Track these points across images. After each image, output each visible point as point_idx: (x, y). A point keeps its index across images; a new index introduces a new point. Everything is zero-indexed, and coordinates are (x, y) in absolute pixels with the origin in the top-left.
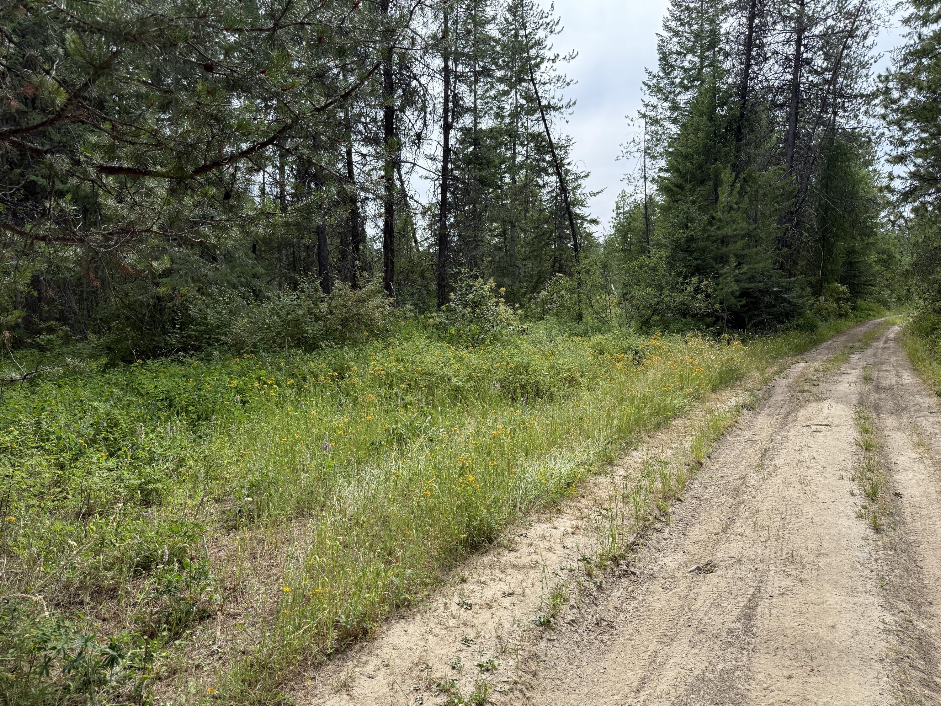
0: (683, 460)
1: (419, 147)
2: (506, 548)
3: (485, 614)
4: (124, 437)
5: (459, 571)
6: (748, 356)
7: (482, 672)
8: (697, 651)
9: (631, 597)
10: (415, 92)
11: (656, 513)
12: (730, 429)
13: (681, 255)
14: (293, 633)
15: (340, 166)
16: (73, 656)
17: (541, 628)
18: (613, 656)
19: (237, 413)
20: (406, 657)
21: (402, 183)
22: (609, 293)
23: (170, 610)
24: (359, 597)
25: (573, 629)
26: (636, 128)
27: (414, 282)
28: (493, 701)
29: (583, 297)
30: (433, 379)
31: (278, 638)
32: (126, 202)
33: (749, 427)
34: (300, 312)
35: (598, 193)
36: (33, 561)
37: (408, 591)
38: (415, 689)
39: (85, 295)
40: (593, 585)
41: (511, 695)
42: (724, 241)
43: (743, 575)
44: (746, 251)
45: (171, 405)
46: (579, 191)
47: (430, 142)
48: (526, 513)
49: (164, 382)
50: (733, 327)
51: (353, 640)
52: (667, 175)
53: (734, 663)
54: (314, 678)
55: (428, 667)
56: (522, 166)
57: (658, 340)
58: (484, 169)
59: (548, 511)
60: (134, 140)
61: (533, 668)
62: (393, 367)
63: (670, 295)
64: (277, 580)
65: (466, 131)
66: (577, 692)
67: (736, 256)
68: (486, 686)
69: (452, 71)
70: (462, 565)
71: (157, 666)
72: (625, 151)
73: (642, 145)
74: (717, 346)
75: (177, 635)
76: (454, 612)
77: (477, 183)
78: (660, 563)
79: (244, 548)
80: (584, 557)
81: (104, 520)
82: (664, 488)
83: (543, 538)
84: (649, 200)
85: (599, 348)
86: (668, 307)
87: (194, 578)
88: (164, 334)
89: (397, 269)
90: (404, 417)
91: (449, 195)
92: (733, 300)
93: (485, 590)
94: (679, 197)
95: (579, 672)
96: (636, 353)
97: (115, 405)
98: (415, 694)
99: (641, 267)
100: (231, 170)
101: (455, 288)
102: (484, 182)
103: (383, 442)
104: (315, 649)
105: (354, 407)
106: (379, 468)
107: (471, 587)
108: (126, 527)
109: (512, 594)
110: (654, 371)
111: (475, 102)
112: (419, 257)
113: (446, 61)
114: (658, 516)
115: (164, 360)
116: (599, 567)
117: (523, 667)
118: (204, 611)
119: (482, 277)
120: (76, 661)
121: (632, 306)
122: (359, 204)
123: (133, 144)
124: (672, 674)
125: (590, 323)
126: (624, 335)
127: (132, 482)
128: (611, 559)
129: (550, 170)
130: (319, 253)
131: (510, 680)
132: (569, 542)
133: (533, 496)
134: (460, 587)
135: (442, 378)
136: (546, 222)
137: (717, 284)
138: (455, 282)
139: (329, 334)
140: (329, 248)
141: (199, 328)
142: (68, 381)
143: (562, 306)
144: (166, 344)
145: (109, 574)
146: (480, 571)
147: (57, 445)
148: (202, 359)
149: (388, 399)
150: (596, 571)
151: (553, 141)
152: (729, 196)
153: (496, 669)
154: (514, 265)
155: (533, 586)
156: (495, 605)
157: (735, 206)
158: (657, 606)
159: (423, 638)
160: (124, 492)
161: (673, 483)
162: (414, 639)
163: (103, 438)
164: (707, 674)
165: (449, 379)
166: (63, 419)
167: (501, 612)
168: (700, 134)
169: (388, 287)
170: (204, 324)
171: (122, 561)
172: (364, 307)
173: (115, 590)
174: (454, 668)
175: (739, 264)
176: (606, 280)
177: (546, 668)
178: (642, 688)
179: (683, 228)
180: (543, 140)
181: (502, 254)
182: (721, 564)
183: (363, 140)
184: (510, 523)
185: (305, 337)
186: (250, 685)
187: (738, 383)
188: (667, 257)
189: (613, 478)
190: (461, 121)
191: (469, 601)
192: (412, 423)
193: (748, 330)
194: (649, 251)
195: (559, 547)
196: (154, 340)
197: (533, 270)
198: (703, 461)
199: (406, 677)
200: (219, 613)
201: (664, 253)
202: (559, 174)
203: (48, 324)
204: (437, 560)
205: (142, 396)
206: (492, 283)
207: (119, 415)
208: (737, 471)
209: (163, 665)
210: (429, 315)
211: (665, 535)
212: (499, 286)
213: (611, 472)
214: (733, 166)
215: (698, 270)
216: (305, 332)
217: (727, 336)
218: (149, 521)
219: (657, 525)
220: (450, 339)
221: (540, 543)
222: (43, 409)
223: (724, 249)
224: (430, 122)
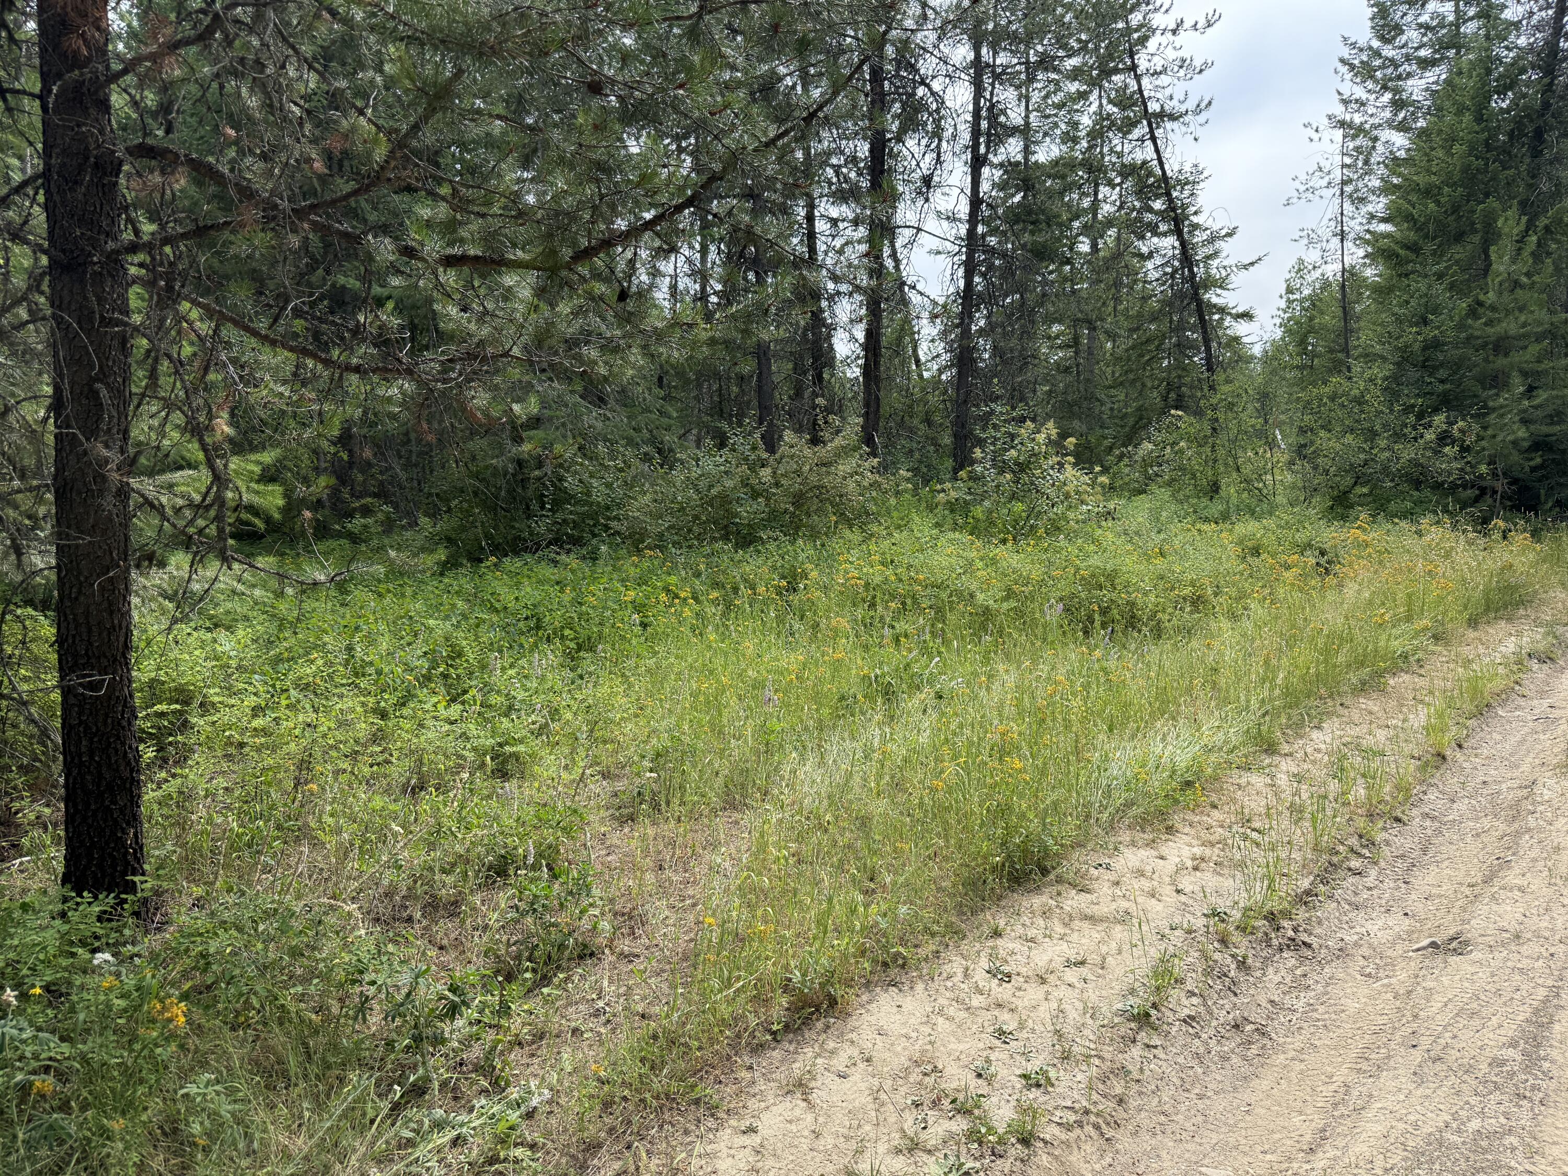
0: (1408, 749)
1: (927, 200)
2: (1073, 886)
3: (1034, 993)
4: (471, 673)
5: (989, 917)
6: (1544, 561)
7: (1029, 1087)
8: (1428, 1092)
9: (1300, 985)
10: (921, 106)
11: (1353, 841)
12: (1504, 696)
13: (1413, 374)
14: (720, 991)
15: (795, 241)
16: (399, 998)
17: (1133, 1025)
18: (1265, 1084)
19: (634, 642)
20: (899, 1049)
21: (897, 262)
22: (1272, 444)
23: (535, 940)
24: (823, 942)
25: (1191, 1030)
26: (1325, 145)
27: (913, 431)
28: (1048, 1137)
29: (1221, 452)
30: (944, 595)
31: (696, 998)
32: (472, 310)
33: (1542, 694)
34: (729, 483)
35: (1252, 264)
36: (344, 853)
37: (903, 942)
38: (914, 1102)
39: (414, 458)
40: (1229, 959)
41: (1078, 1131)
42: (1501, 346)
43: (1524, 964)
44: (1546, 365)
45: (538, 627)
46: (1215, 263)
47: (946, 190)
48: (1111, 828)
49: (529, 592)
50: (1515, 508)
51: (812, 1013)
52: (1384, 228)
53: (1503, 1120)
54: (751, 1068)
55: (935, 1069)
56: (1109, 222)
57: (1364, 530)
58: (1040, 230)
59: (1149, 829)
60: (484, 210)
61: (1118, 1090)
62: (876, 574)
63: (1388, 448)
64: (694, 905)
65: (1009, 166)
66: (1197, 1139)
67: (1525, 374)
68: (1035, 1112)
69: (988, 65)
70: (994, 908)
71: (516, 1025)
72: (1302, 188)
73: (1337, 175)
74: (1481, 542)
75: (545, 980)
76: (981, 984)
77: (1029, 255)
78: (1358, 929)
79: (646, 853)
80: (1214, 910)
81: (441, 798)
82: (1369, 798)
83: (1141, 873)
84: (1350, 275)
85: (1250, 544)
86: (1385, 470)
87: (571, 893)
88: (528, 518)
89: (885, 410)
90: (893, 657)
91: (977, 279)
92: (1516, 457)
93: (1034, 952)
94: (1410, 267)
95: (1201, 1105)
96: (1323, 553)
97: (457, 626)
98: (914, 1111)
99: (1332, 399)
100: (629, 254)
101: (985, 440)
102: (1042, 254)
103: (859, 696)
104: (753, 1021)
105: (813, 638)
106: (853, 738)
107: (1011, 946)
108: (472, 810)
109: (1082, 963)
110: (1357, 587)
111: (1027, 117)
112: (923, 389)
113: (977, 49)
114: (1357, 848)
115: (528, 558)
116: (1242, 929)
117: (1101, 1086)
118: (585, 946)
119: (1033, 420)
120: (402, 1005)
121: (1315, 468)
122: (824, 304)
123: (483, 216)
124: (1379, 1129)
125: (1234, 500)
126: (1300, 522)
127: (481, 741)
128: (1265, 918)
129: (1163, 227)
130: (760, 388)
131: (1077, 1106)
132: (1187, 883)
133: (1121, 801)
134: (990, 943)
135: (959, 593)
136: (1154, 319)
137: (1485, 428)
138: (984, 429)
139: (773, 518)
140: (776, 379)
141: (580, 509)
142: (391, 586)
143: (1182, 469)
144: (531, 534)
145: (449, 879)
146: (1025, 919)
147: (376, 681)
148: (584, 558)
149: (868, 626)
150: (1236, 937)
151: (1169, 173)
152: (1514, 261)
153: (1052, 1085)
154: (1091, 398)
155: (1120, 953)
156: (1052, 978)
157: (1524, 279)
158: (1352, 1006)
159: (927, 1020)
160: (470, 756)
161: (1387, 789)
162: (912, 1021)
163: (442, 674)
164: (1447, 1135)
165: (972, 596)
166: (384, 644)
167: (1063, 991)
168: (1456, 148)
169: (869, 441)
170: (586, 503)
171: (468, 861)
172: (828, 473)
173: (456, 903)
174: (979, 1076)
175: (1531, 389)
176: (1266, 422)
177: (1140, 1093)
178: (1320, 1145)
179: (1417, 324)
180: (1150, 174)
181: (1069, 379)
182: (1480, 940)
183: (833, 194)
184: (1081, 845)
185: (737, 524)
186: (652, 1068)
187: (1522, 612)
188: (1386, 379)
189: (1273, 777)
190: (1002, 150)
191: (1006, 969)
192: (908, 666)
193: (1545, 513)
194: (1349, 369)
195: (1168, 890)
196: (513, 527)
197: (1126, 406)
198: (1448, 753)
199: (900, 1082)
200: (607, 951)
201: (1380, 371)
202: (1179, 233)
203: (363, 501)
204: (952, 896)
205: (497, 611)
206: (1051, 429)
207: (463, 640)
208: (1516, 773)
209: (524, 1024)
210: (939, 487)
211: (1370, 881)
212: (1063, 436)
213: (1270, 765)
214: (1523, 204)
215: (1445, 402)
216: (737, 515)
217: (1501, 523)
218: (505, 802)
219: (1355, 863)
220: (975, 528)
221: (1134, 881)
222: (357, 628)
223: (1501, 362)
224: (947, 157)
